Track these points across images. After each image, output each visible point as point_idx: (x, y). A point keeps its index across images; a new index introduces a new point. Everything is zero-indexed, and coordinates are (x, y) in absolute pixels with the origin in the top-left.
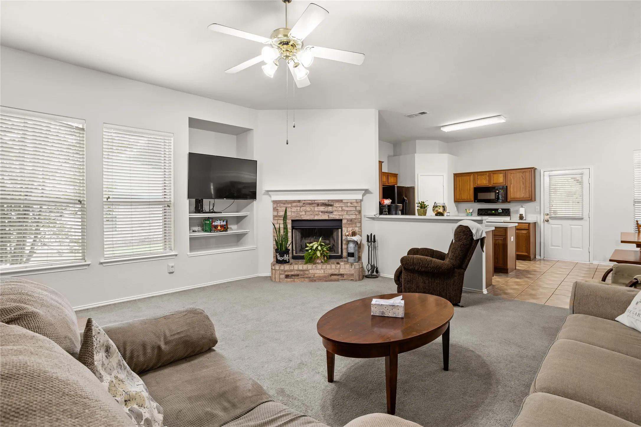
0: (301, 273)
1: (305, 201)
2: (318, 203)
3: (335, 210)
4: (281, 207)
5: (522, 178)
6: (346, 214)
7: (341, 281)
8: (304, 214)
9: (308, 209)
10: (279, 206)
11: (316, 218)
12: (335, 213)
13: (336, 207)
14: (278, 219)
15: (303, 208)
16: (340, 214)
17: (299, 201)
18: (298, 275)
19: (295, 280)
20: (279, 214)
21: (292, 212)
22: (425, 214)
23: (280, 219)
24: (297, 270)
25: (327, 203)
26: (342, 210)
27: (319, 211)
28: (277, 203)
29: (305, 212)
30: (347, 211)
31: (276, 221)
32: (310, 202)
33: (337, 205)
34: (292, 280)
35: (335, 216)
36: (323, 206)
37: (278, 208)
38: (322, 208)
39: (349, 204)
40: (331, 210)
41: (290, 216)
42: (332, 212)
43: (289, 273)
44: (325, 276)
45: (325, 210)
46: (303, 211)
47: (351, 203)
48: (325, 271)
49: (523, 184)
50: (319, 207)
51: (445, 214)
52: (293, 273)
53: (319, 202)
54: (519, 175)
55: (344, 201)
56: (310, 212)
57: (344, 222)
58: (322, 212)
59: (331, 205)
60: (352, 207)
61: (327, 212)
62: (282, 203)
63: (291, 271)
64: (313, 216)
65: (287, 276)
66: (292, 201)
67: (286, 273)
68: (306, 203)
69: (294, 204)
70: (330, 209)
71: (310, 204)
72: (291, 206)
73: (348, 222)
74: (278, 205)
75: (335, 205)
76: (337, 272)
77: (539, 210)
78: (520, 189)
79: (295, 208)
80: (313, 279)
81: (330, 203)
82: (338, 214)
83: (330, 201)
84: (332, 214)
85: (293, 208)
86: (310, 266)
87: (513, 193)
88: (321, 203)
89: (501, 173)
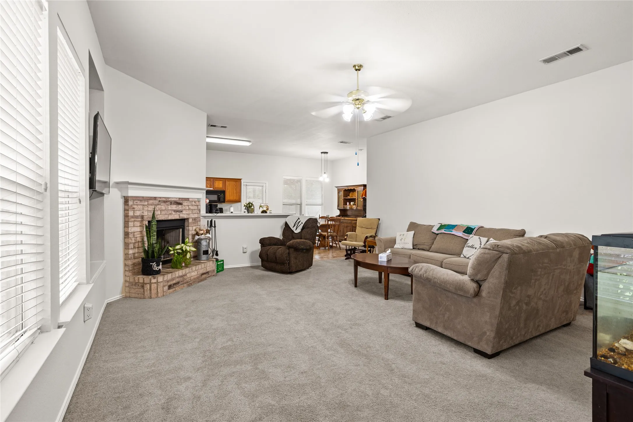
0: (181, 279)
1: (160, 198)
2: (171, 201)
3: (184, 209)
4: (137, 205)
5: (235, 185)
6: (191, 213)
7: (208, 279)
8: (160, 213)
9: (163, 208)
10: (135, 204)
11: (170, 217)
12: (184, 212)
13: (185, 206)
14: (135, 221)
15: (159, 206)
16: (187, 213)
17: (155, 198)
18: (178, 283)
19: (176, 288)
20: (135, 214)
21: (149, 212)
22: (253, 211)
23: (136, 221)
24: (178, 277)
25: (178, 201)
26: (189, 209)
27: (172, 210)
28: (134, 200)
29: (161, 211)
30: (192, 210)
31: (133, 223)
32: (165, 199)
33: (185, 203)
34: (174, 289)
35: (183, 216)
36: (176, 205)
37: (135, 206)
38: (174, 207)
39: (193, 203)
40: (181, 209)
41: (147, 216)
42: (182, 211)
43: (172, 283)
44: (198, 277)
45: (177, 209)
46: (158, 210)
47: (195, 202)
48: (198, 272)
49: (235, 190)
50: (172, 206)
51: (268, 212)
52: (174, 282)
53: (172, 199)
54: (233, 183)
55: (190, 200)
56: (165, 211)
57: (190, 220)
58: (174, 211)
59: (181, 204)
60: (195, 205)
61: (178, 211)
62: (138, 200)
63: (173, 279)
64: (167, 216)
65: (170, 287)
66: (149, 198)
67: (169, 284)
68: (161, 200)
69: (151, 202)
70: (180, 207)
71: (165, 202)
72: (148, 205)
73: (193, 221)
74: (135, 201)
75: (184, 204)
76: (205, 271)
77: (240, 209)
78: (234, 194)
79: (151, 206)
80: (190, 284)
81: (180, 202)
82: (186, 213)
83: (180, 200)
84: (182, 213)
85: (149, 206)
86: (187, 270)
87: (228, 196)
88: (173, 201)
89: (221, 180)
